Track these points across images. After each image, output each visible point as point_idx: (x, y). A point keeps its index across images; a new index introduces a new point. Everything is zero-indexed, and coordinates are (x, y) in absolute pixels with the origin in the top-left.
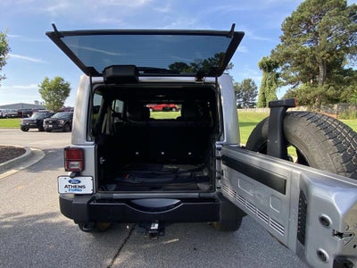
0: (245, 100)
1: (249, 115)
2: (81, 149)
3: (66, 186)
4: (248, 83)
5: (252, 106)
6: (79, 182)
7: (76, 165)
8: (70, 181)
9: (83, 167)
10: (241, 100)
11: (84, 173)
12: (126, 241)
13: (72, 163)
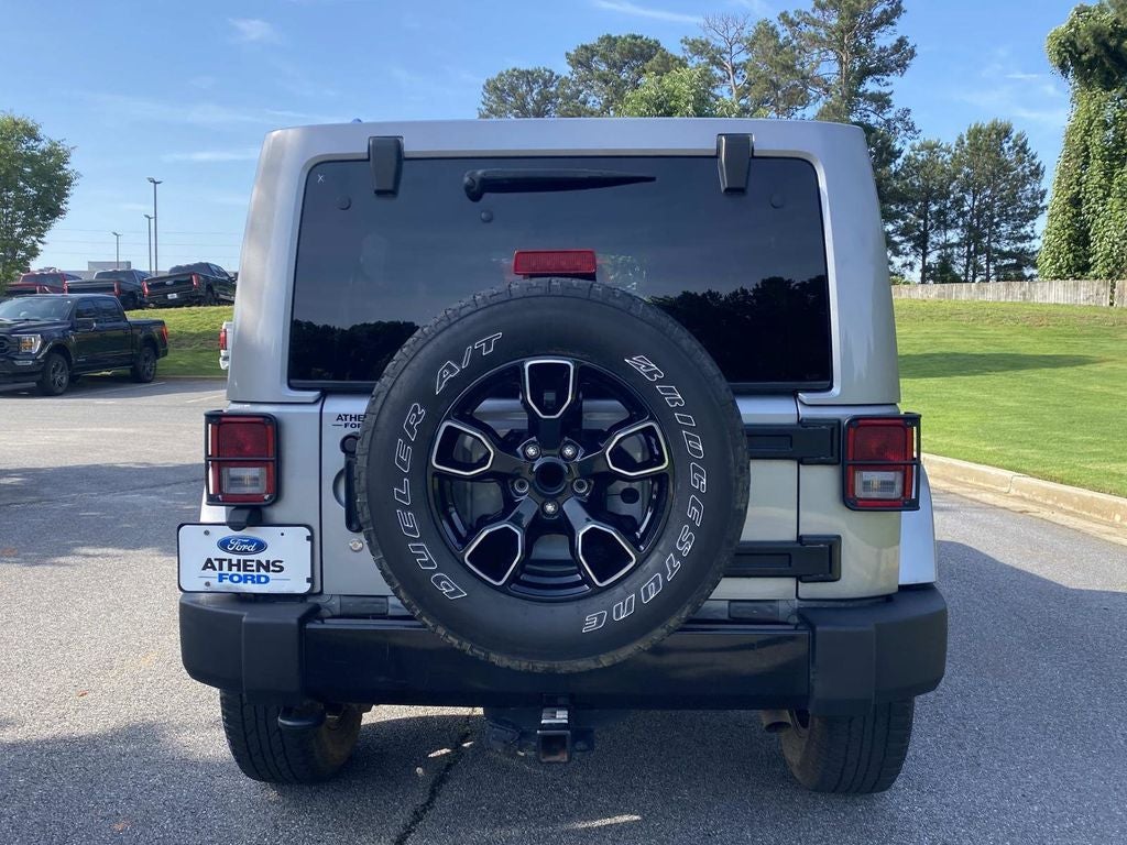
0: (974, 236)
1: (998, 316)
2: (268, 419)
3: (209, 564)
4: (991, 143)
5: (1016, 267)
6: (261, 547)
7: (250, 478)
8: (224, 545)
9: (277, 491)
10: (953, 236)
11: (277, 513)
12: (418, 816)
13: (235, 472)
